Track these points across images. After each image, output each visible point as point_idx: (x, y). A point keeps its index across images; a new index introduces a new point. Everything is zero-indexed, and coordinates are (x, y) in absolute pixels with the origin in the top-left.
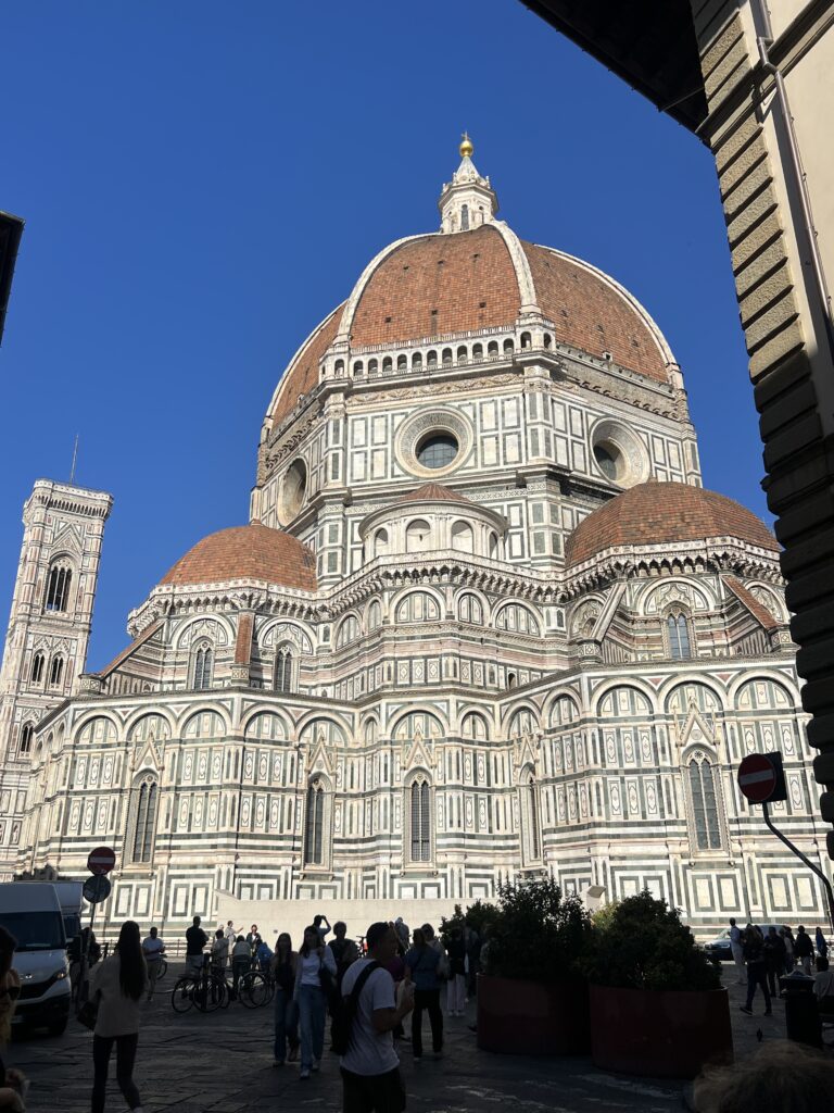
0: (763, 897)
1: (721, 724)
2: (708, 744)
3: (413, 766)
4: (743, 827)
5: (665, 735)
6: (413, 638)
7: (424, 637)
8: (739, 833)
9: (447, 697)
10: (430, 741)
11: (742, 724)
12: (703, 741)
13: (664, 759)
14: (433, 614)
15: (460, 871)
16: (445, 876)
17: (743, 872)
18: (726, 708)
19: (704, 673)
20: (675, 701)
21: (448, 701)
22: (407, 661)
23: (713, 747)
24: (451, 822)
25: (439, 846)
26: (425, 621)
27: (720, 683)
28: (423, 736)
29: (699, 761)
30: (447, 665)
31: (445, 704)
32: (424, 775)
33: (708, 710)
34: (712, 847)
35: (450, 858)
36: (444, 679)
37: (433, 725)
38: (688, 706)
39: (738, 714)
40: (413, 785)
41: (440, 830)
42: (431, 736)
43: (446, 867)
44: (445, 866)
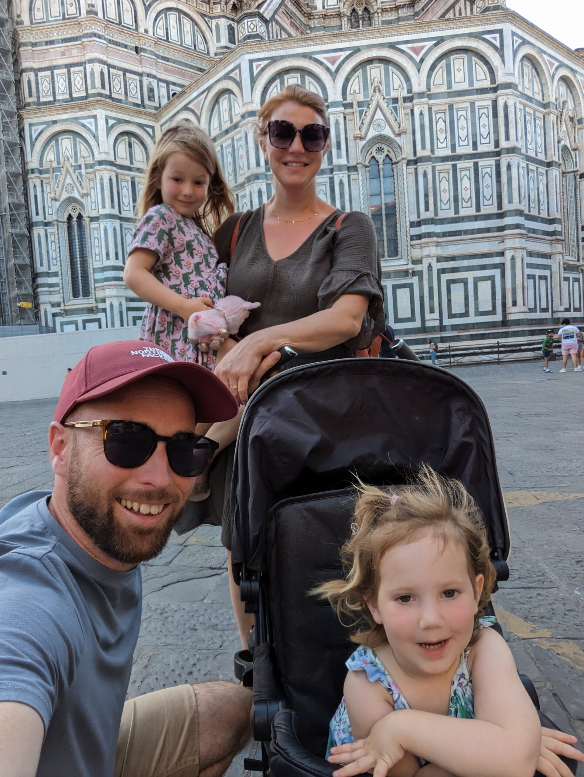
0: (440, 305)
1: (409, 111)
2: (393, 136)
3: (65, 196)
4: (424, 229)
5: (342, 127)
6: (52, 42)
7: (65, 40)
8: (419, 237)
9: (94, 112)
10: (80, 167)
11: (434, 109)
12: (387, 132)
13: (339, 156)
14: (72, 10)
15: (120, 304)
16: (104, 310)
17: (421, 280)
18: (416, 89)
19: (392, 46)
20: (355, 85)
21: (95, 117)
22: (48, 73)
23: (397, 139)
24: (108, 255)
25: (96, 281)
26: (64, 19)
27: (411, 58)
28: (72, 161)
29: (380, 158)
30: (92, 74)
31: (92, 120)
32: (78, 207)
33: (393, 94)
34: (389, 256)
35: (108, 292)
36: (90, 92)
37: (83, 148)
38: (371, 91)
39: (430, 97)
40: (68, 219)
41: (97, 265)
42: (81, 162)
43: (105, 302)
44: (103, 300)
